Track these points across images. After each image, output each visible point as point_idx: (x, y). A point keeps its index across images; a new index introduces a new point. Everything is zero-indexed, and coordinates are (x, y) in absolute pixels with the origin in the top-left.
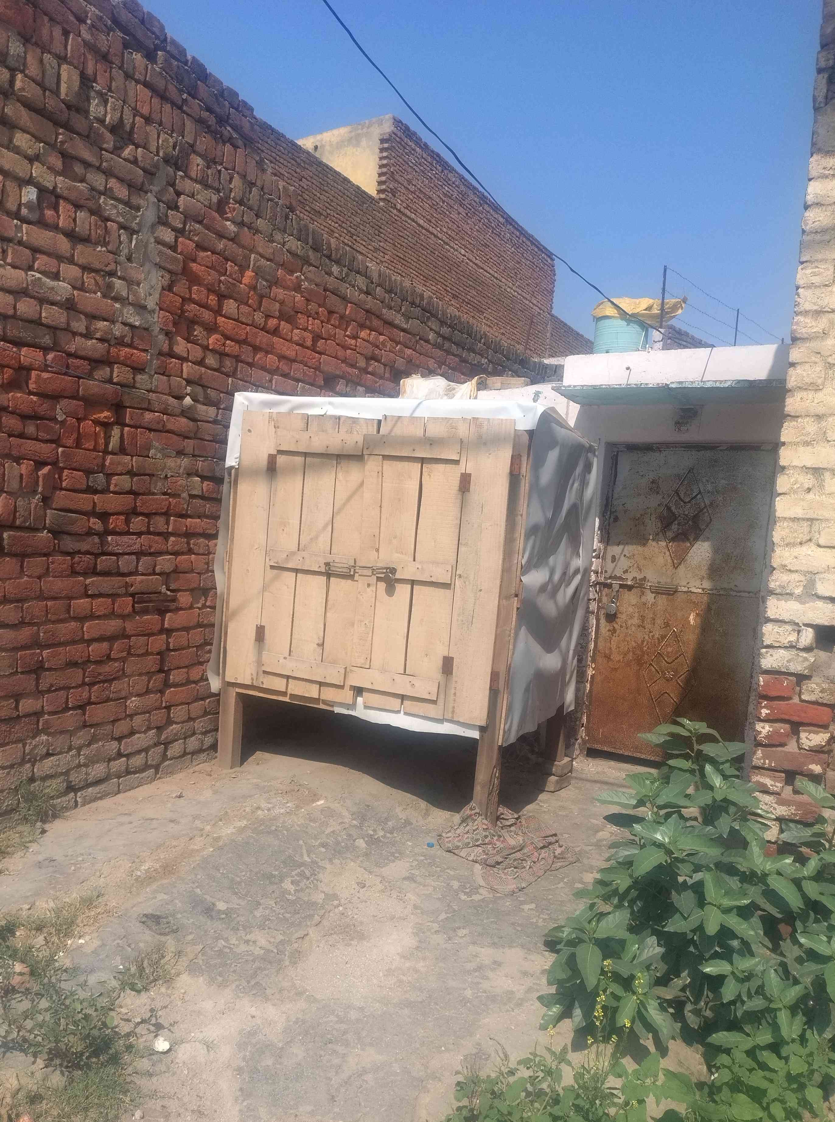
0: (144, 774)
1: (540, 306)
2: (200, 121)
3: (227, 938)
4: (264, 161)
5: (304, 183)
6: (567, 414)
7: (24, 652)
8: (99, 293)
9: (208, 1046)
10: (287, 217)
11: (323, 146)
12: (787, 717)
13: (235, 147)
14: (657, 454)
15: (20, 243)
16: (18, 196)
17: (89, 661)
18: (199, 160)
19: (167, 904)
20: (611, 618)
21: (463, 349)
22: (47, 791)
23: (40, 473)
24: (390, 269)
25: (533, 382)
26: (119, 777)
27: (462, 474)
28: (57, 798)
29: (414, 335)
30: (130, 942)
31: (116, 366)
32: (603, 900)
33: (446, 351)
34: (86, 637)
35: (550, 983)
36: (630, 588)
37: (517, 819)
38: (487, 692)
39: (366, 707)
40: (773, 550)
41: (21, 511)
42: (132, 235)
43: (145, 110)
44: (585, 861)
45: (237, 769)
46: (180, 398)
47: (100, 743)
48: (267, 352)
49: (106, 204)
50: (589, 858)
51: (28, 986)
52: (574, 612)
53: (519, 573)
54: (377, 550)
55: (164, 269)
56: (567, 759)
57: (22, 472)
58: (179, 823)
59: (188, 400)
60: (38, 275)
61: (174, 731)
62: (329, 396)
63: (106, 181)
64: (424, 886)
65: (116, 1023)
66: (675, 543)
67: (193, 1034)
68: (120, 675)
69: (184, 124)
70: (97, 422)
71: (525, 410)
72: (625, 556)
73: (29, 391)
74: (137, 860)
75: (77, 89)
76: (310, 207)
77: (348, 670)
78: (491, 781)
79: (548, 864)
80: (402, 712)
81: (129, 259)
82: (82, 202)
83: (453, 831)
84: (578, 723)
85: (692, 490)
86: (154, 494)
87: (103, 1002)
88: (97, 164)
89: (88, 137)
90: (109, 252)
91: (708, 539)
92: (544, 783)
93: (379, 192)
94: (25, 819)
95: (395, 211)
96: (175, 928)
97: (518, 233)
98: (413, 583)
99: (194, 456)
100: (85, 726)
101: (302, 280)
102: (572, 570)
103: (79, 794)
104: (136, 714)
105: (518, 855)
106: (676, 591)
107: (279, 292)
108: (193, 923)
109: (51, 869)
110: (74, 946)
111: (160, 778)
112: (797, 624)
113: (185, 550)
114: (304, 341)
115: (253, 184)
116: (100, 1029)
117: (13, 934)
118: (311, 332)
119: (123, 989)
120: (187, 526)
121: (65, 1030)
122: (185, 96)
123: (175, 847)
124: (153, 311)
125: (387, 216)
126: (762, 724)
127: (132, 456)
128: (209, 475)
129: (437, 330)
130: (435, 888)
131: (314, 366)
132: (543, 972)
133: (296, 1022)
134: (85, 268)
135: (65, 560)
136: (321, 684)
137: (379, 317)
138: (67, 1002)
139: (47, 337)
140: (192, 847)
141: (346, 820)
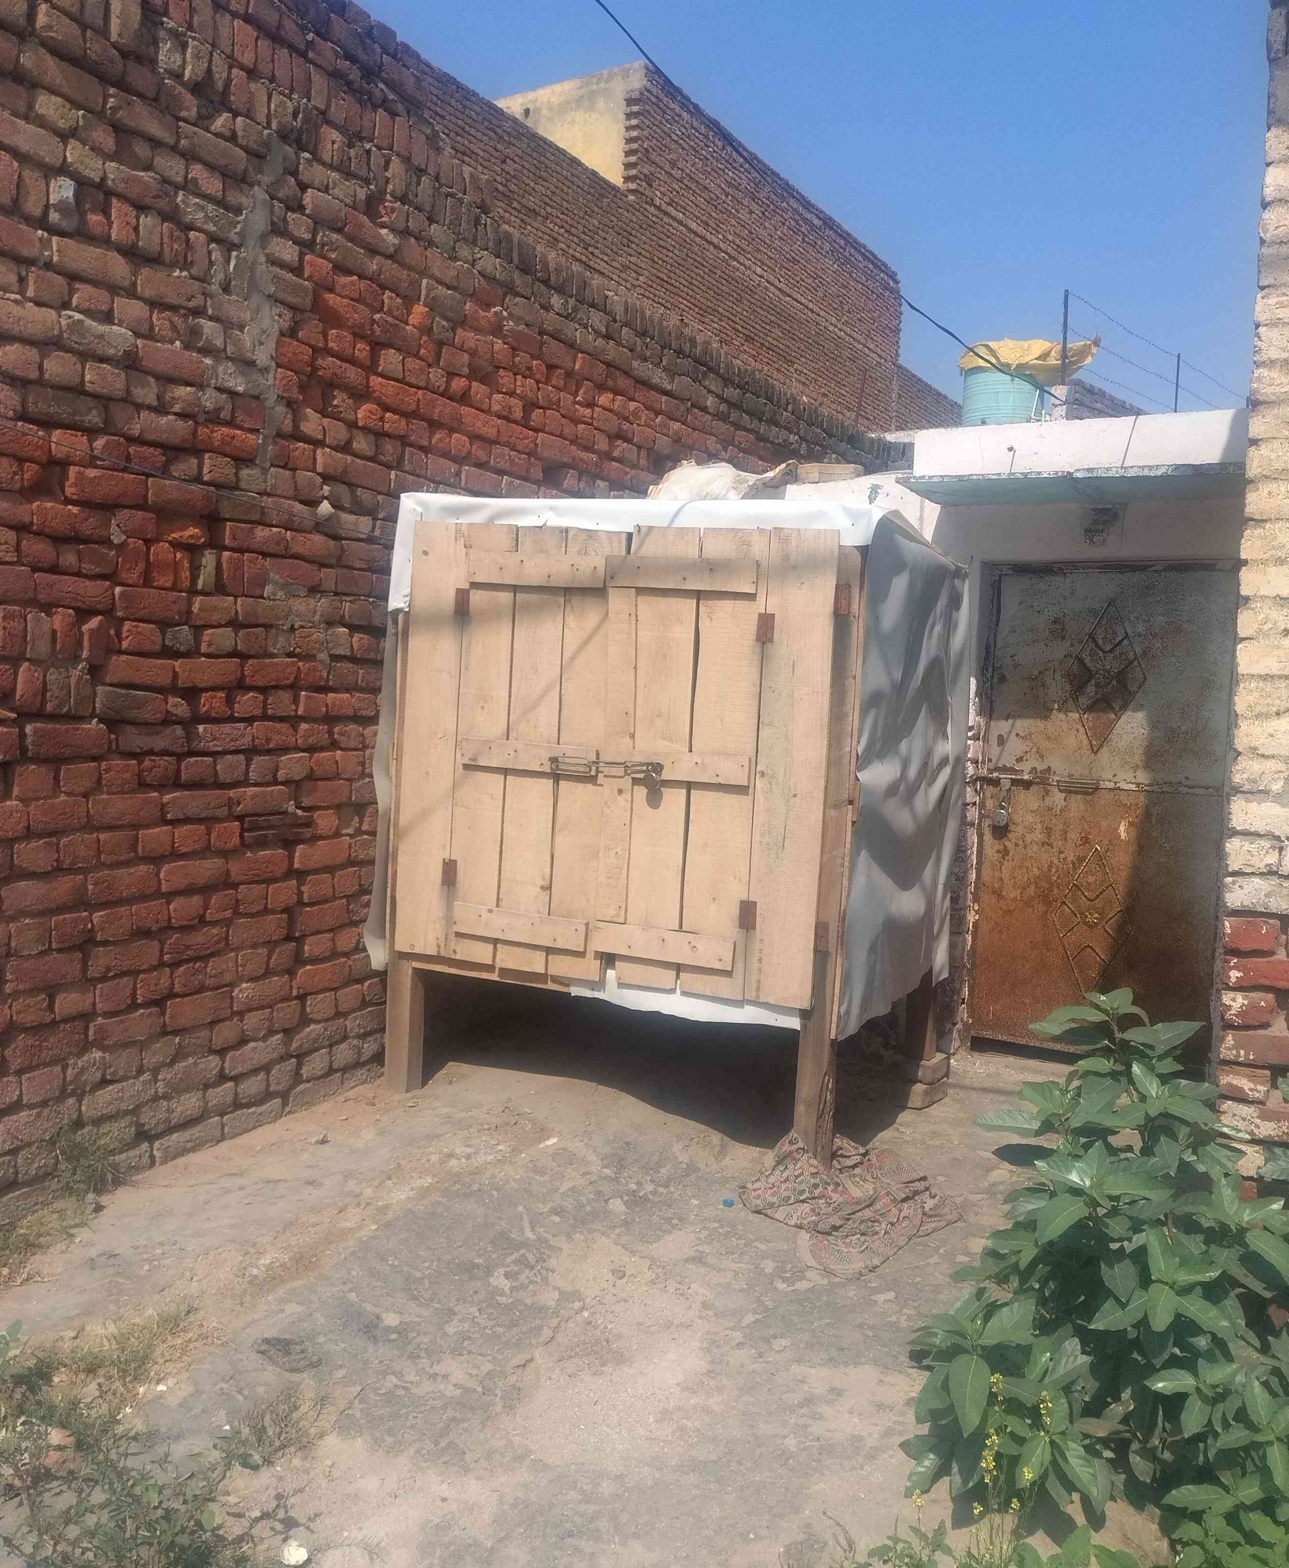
0: (264, 1108)
1: (879, 352)
2: (335, 75)
3: (400, 1372)
4: (439, 136)
5: (510, 167)
6: (921, 519)
7: (61, 917)
8: (178, 343)
9: (371, 1552)
10: (477, 222)
11: (538, 110)
12: (1268, 983)
13: (393, 114)
14: (1059, 579)
15: (48, 266)
16: (44, 192)
17: (169, 927)
18: (335, 135)
19: (301, 1320)
20: (1001, 831)
21: (761, 420)
22: (102, 1142)
23: (85, 628)
24: (648, 298)
25: (869, 470)
26: (222, 1115)
27: (760, 614)
28: (121, 1152)
29: (683, 400)
30: (242, 1384)
31: (207, 456)
32: (998, 1284)
33: (733, 424)
34: (164, 889)
35: (920, 1420)
36: (1027, 785)
37: (864, 1155)
38: (811, 955)
39: (621, 985)
40: (1237, 726)
41: (54, 691)
42: (229, 251)
43: (247, 59)
44: (972, 1219)
45: (419, 1092)
46: (313, 503)
47: (191, 1060)
48: (452, 430)
49: (187, 205)
50: (977, 1214)
51: (72, 1467)
52: (943, 825)
53: (853, 767)
54: (632, 736)
55: (282, 303)
56: (940, 1056)
57: (56, 627)
58: (321, 1185)
59: (325, 507)
60: (78, 316)
61: (313, 1035)
62: (552, 497)
63: (187, 168)
64: (719, 1270)
65: (218, 1521)
66: (1092, 715)
67: (346, 1534)
68: (225, 946)
69: (310, 79)
70: (177, 545)
71: (855, 516)
72: (1017, 735)
73: (66, 497)
74: (252, 1250)
75: (136, 26)
76: (519, 203)
77: (591, 926)
78: (820, 1097)
79: (914, 1226)
80: (678, 991)
81: (226, 288)
82: (148, 201)
83: (763, 1179)
84: (955, 998)
85: (1114, 633)
86: (272, 656)
87: (197, 1487)
88: (172, 142)
89: (156, 99)
90: (192, 277)
91: (1140, 708)
92: (906, 1094)
93: (627, 179)
94: (68, 1190)
95: (652, 209)
96: (315, 1359)
97: (842, 242)
98: (689, 786)
99: (336, 594)
100: (164, 1033)
101: (504, 318)
102: (936, 760)
103: (157, 1144)
104: (250, 1010)
105: (867, 1213)
106: (1097, 789)
107: (467, 337)
108: (344, 1349)
109: (111, 1271)
110: (150, 1397)
111: (289, 1113)
112: (1278, 838)
113: (326, 742)
114: (510, 412)
115: (421, 171)
116: (193, 1533)
117: (48, 1380)
118: (521, 397)
119: (228, 1466)
120: (327, 705)
121: (134, 1538)
122: (310, 36)
123: (314, 1225)
124: (266, 369)
125: (641, 217)
126: (1231, 994)
127: (236, 597)
128: (363, 623)
129: (720, 392)
130: (736, 1273)
131: (527, 450)
132: (909, 1402)
133: (514, 1506)
134: (154, 304)
135: (129, 765)
136: (549, 951)
137: (627, 373)
138: (137, 1490)
139: (94, 412)
140: (343, 1224)
141: (593, 1169)
